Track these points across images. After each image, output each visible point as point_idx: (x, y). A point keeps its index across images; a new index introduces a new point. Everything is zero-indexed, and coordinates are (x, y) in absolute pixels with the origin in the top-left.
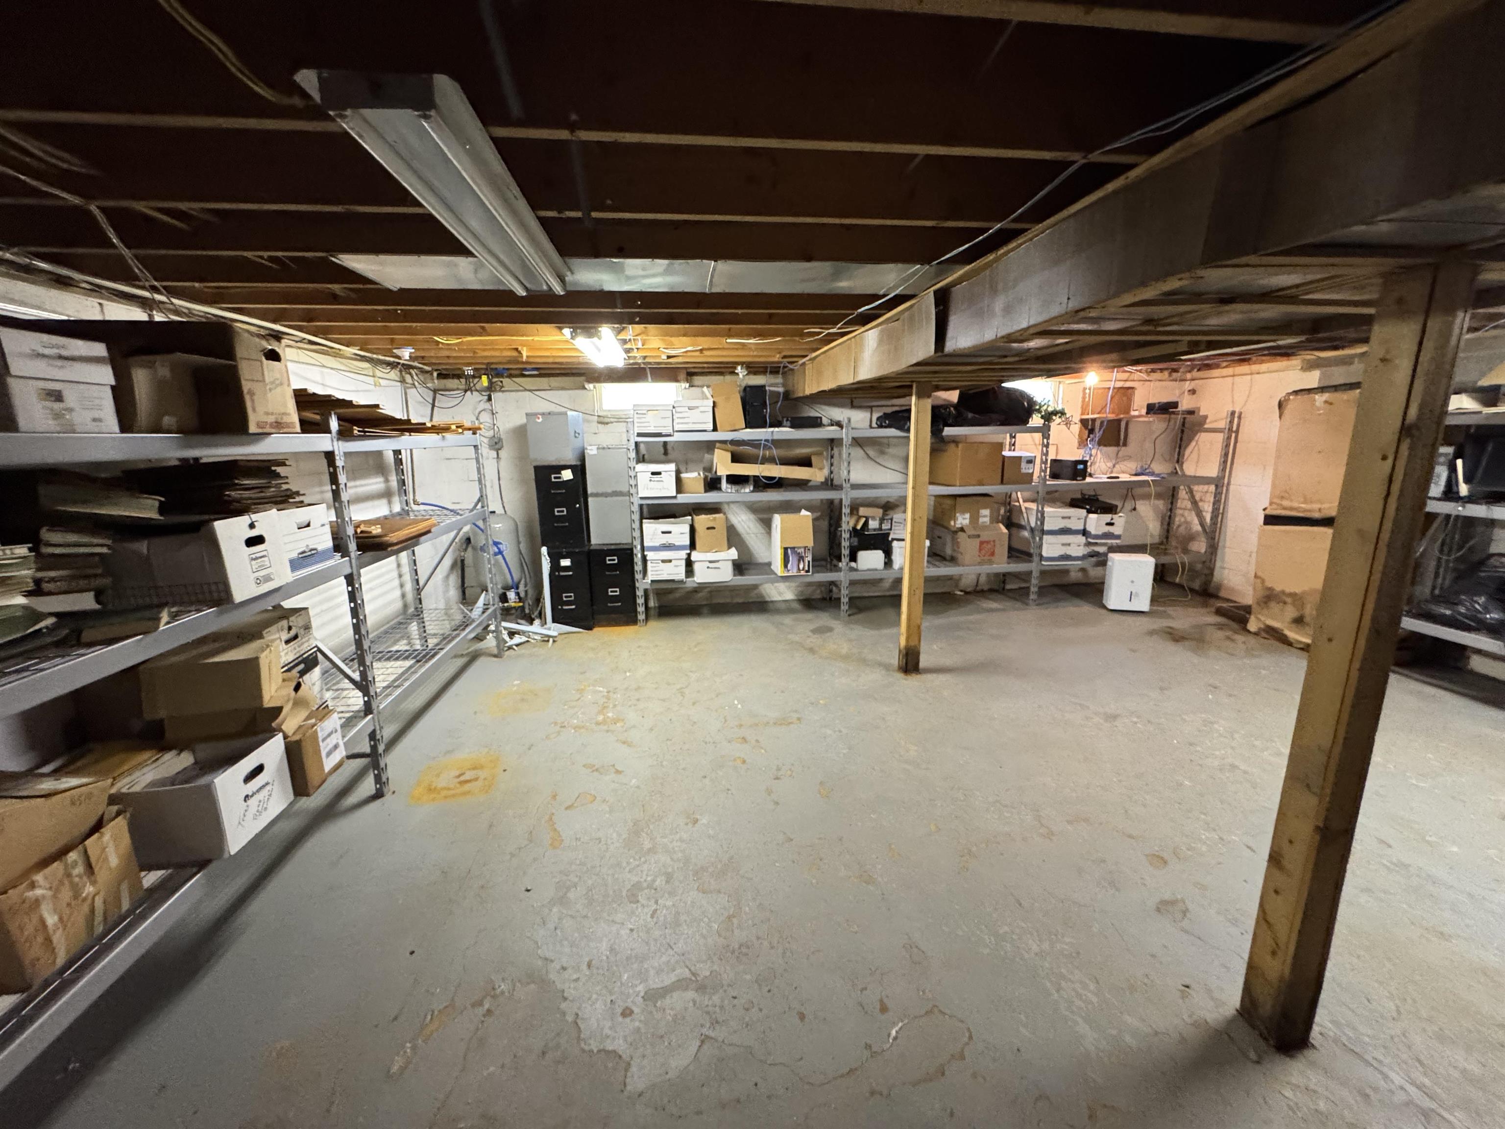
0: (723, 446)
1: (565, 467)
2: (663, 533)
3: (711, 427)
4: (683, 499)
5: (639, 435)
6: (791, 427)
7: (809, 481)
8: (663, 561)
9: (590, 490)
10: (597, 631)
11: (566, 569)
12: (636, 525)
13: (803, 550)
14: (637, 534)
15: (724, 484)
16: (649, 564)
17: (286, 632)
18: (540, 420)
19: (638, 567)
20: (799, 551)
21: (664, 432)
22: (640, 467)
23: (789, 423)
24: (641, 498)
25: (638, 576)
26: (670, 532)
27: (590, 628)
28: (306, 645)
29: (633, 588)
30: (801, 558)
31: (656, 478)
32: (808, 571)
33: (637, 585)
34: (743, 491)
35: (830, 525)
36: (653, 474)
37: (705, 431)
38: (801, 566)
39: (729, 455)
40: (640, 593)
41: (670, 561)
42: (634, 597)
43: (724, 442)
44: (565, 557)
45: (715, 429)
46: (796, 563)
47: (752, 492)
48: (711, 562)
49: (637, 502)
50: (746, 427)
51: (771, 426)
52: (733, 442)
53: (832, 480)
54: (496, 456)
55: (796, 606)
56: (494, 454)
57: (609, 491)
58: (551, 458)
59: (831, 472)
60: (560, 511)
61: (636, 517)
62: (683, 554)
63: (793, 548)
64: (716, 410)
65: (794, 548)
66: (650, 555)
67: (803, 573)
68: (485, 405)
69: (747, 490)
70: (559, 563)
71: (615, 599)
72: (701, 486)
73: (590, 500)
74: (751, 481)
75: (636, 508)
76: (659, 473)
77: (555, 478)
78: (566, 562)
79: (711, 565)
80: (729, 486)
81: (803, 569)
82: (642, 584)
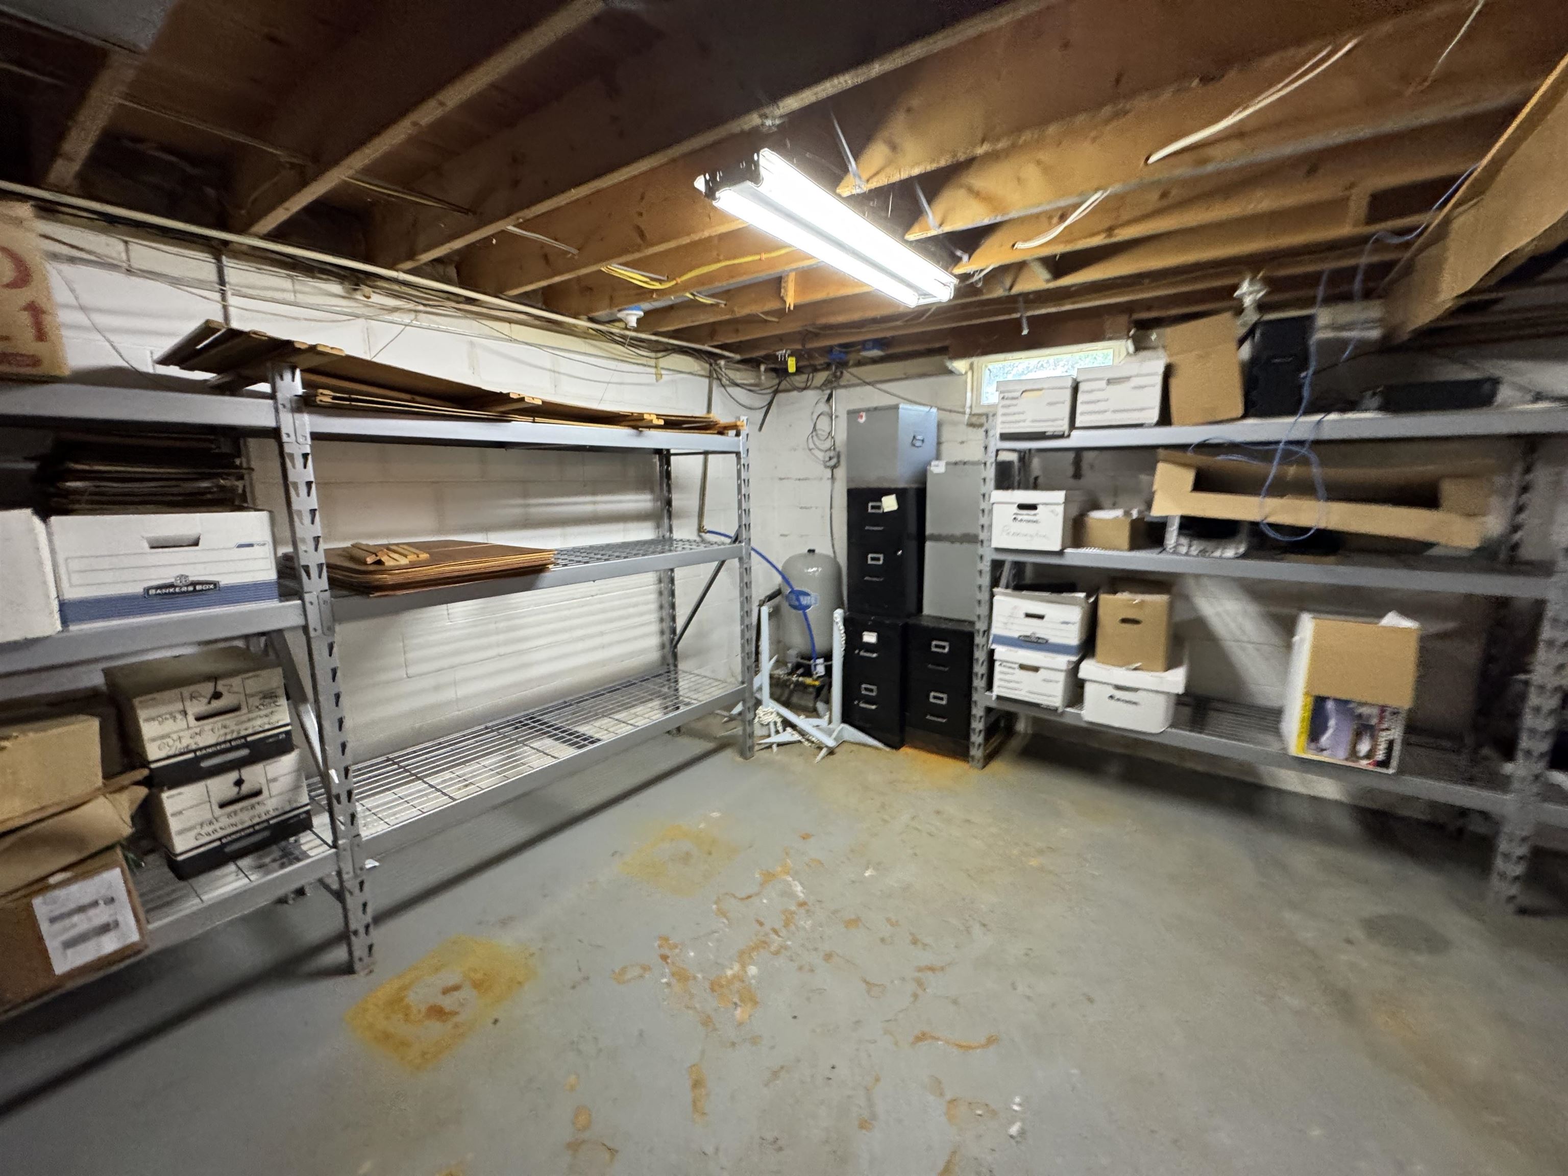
0: (1178, 454)
1: (888, 492)
2: (1028, 615)
3: (1154, 415)
4: (1077, 557)
5: (1005, 437)
6: (1381, 408)
7: (1430, 545)
8: (1023, 667)
9: (929, 531)
10: (907, 752)
11: (869, 647)
12: (985, 596)
13: (1375, 711)
14: (984, 611)
15: (1172, 536)
16: (998, 668)
17: (205, 701)
18: (862, 420)
19: (980, 669)
20: (1364, 710)
21: (1049, 429)
22: (998, 495)
23: (1376, 401)
24: (998, 550)
25: (979, 683)
26: (1041, 617)
27: (895, 745)
28: (258, 722)
29: (968, 701)
30: (1363, 729)
31: (1026, 514)
32: (1385, 764)
33: (975, 697)
34: (1217, 554)
35: (1489, 659)
36: (1022, 507)
37: (1140, 426)
38: (1364, 747)
39: (1189, 477)
40: (978, 711)
41: (1036, 669)
42: (968, 717)
43: (1183, 447)
44: (871, 630)
45: (1165, 419)
46: (1347, 736)
47: (1244, 556)
48: (1118, 688)
49: (990, 556)
50: (1245, 416)
51: (1312, 410)
52: (1204, 447)
53: (1515, 547)
54: (830, 476)
55: (1344, 823)
56: (828, 473)
57: (958, 531)
58: (872, 478)
59: (1516, 528)
60: (875, 559)
61: (986, 580)
62: (1063, 661)
63: (1342, 703)
64: (1174, 383)
65: (1347, 702)
66: (1001, 652)
67: (1364, 763)
68: (824, 407)
69: (1230, 553)
70: (861, 637)
71: (937, 711)
72: (1123, 536)
73: (929, 545)
74: (1244, 534)
75: (986, 566)
76: (1033, 507)
77: (873, 507)
78: (870, 638)
79: (1119, 694)
80: (1184, 541)
81: (1369, 756)
82: (982, 700)
